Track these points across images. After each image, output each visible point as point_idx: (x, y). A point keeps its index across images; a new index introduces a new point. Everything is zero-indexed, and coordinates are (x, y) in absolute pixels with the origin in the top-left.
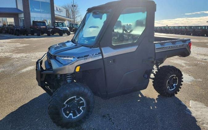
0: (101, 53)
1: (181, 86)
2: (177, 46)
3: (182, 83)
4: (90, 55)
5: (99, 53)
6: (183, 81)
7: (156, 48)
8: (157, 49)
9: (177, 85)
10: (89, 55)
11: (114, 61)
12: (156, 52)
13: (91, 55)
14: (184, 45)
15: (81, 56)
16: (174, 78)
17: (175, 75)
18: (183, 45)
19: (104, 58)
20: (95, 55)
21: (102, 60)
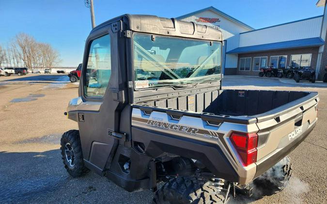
14: (207, 132)
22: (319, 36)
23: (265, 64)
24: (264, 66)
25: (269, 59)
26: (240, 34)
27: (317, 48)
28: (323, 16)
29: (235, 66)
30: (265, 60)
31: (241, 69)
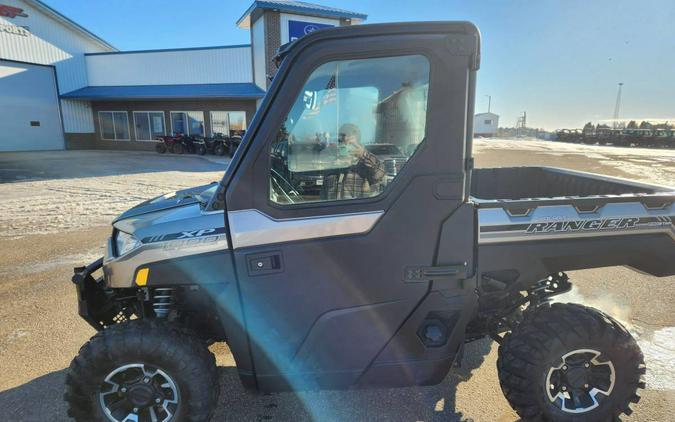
0: (226, 230)
1: (631, 406)
2: (609, 221)
3: (639, 392)
4: (186, 234)
5: (218, 231)
6: (642, 386)
7: (480, 224)
8: (484, 229)
9: (607, 394)
10: (181, 234)
11: (276, 263)
12: (481, 241)
13: (189, 235)
14: (654, 220)
15: (153, 235)
16: (594, 361)
17: (598, 353)
18: (642, 220)
19: (234, 247)
20: (203, 235)
21: (229, 255)
22: (251, 81)
23: (160, 126)
24: (161, 131)
25: (167, 117)
26: (86, 55)
27: (253, 102)
28: (251, 46)
29: (89, 128)
30: (159, 120)
31: (106, 136)
